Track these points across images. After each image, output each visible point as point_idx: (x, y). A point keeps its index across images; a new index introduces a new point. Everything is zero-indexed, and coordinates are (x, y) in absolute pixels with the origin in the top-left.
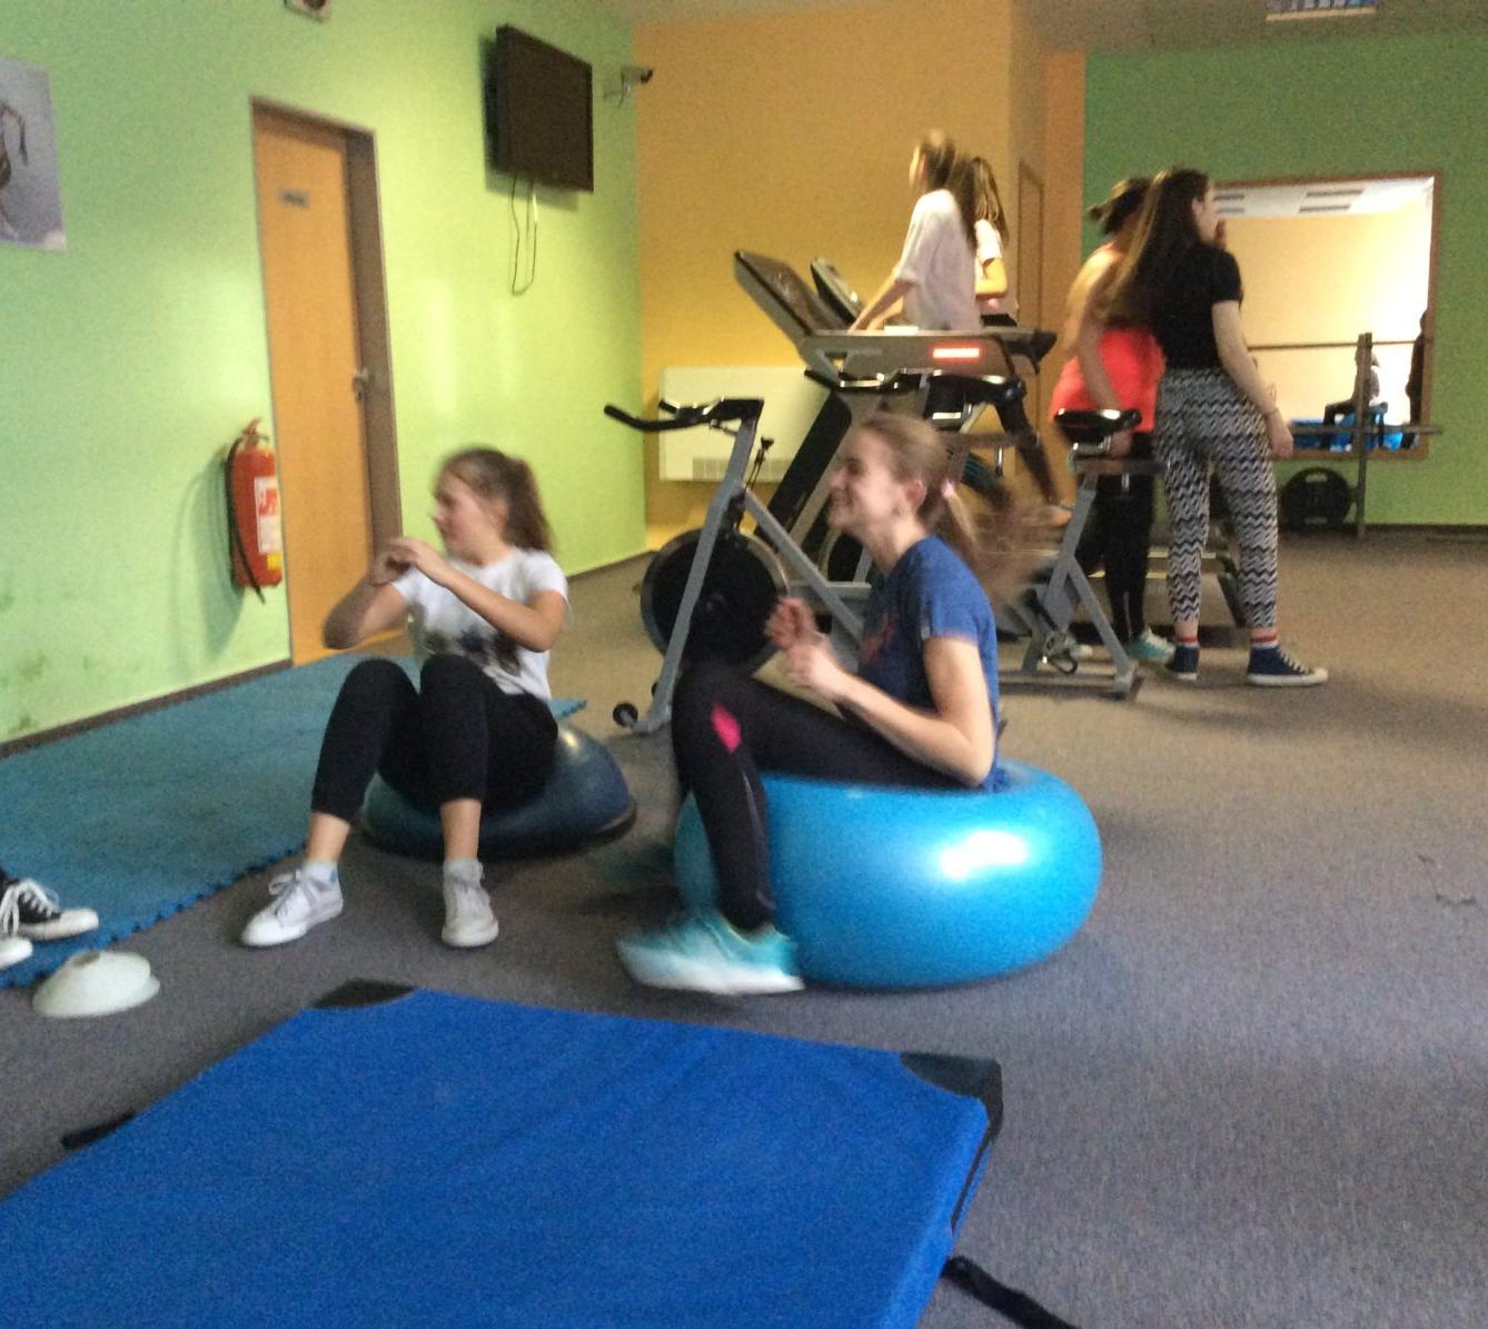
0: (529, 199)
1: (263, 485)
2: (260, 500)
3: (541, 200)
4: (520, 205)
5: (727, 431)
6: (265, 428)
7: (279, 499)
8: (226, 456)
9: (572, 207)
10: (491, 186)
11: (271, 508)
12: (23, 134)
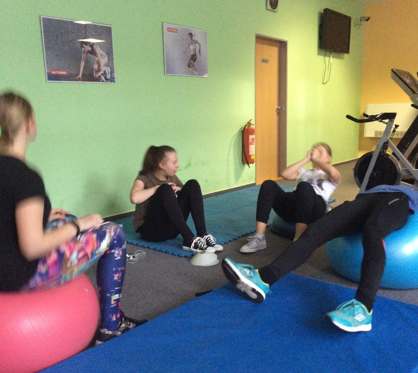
0: (330, 57)
1: (251, 137)
2: (250, 141)
3: (333, 57)
4: (327, 59)
5: (384, 123)
6: (253, 122)
7: (255, 141)
8: (243, 129)
9: (343, 59)
10: (319, 54)
11: (253, 143)
12: (200, 48)
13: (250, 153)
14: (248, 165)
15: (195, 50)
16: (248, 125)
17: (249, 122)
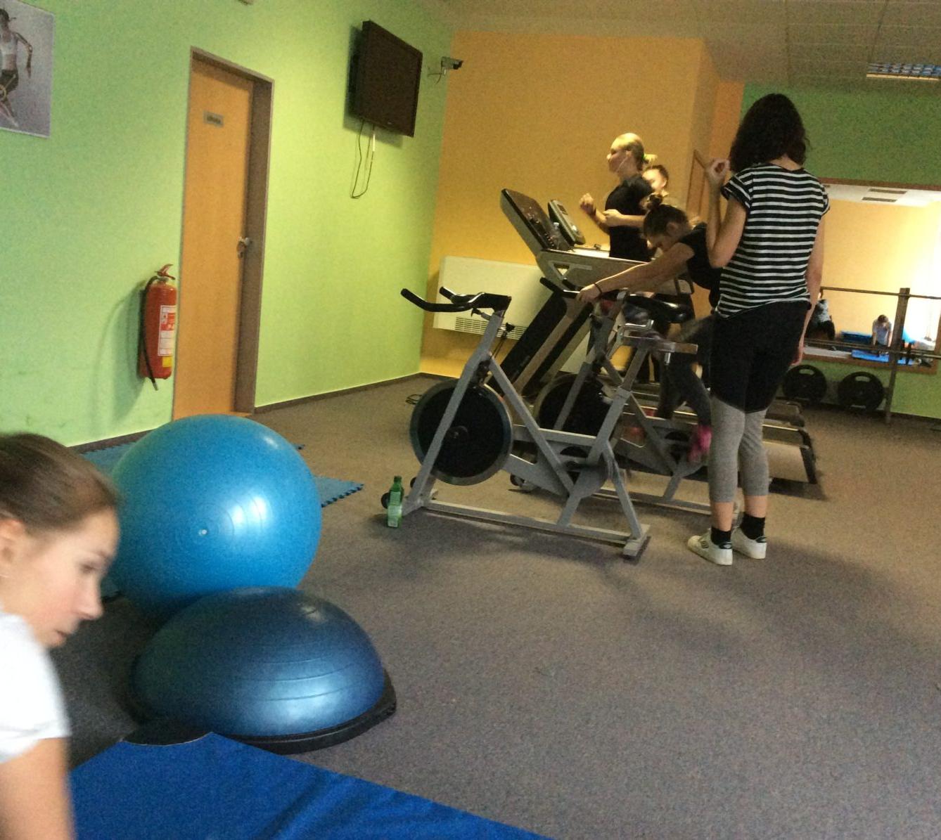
0: (371, 137)
1: (166, 310)
2: (163, 321)
3: (378, 138)
4: (364, 140)
5: (483, 316)
6: (173, 271)
7: (176, 320)
8: (144, 287)
9: (399, 145)
10: (347, 125)
11: (169, 326)
12: (30, 56)
13: (162, 352)
14: (154, 382)
15: (14, 58)
16: (159, 277)
17: (163, 270)
